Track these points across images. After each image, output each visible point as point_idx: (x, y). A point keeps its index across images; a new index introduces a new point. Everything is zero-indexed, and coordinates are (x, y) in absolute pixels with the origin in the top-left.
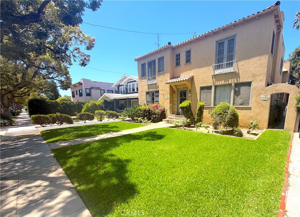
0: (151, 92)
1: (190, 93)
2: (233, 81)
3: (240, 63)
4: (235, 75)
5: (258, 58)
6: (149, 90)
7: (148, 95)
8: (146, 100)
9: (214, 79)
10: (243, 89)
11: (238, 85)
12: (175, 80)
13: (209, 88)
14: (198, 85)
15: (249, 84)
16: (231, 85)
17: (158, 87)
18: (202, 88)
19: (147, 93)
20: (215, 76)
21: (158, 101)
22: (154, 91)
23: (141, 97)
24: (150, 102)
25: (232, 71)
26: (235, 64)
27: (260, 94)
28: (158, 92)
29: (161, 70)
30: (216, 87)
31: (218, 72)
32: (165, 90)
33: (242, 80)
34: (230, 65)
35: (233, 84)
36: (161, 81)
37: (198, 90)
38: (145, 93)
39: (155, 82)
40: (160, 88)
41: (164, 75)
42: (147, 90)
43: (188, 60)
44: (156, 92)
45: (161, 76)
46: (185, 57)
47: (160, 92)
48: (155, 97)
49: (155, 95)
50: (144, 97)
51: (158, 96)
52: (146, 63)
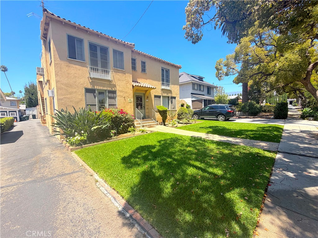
0: (98, 90)
1: (147, 99)
2: (169, 95)
3: (172, 86)
4: (170, 91)
5: (177, 86)
6: (94, 86)
7: (90, 95)
8: (86, 103)
9: (162, 92)
10: (173, 100)
11: (172, 98)
12: (137, 84)
13: (159, 97)
14: (153, 93)
15: (175, 98)
16: (168, 97)
17: (115, 86)
18: (156, 96)
19: (88, 91)
20: (162, 89)
21: (116, 105)
22: (106, 91)
23: (68, 96)
24: (95, 105)
25: (169, 89)
26: (170, 86)
27: (178, 103)
28: (114, 92)
29: (119, 67)
30: (162, 96)
31: (164, 87)
32: (126, 92)
33: (174, 95)
34: (168, 85)
35: (170, 97)
36: (119, 80)
37: (153, 97)
38: (84, 91)
39: (109, 77)
40: (118, 88)
41: (125, 74)
42: (90, 87)
43: (144, 70)
44: (110, 92)
45: (120, 74)
46: (141, 65)
47: (118, 93)
48: (107, 98)
49: (109, 96)
50: (80, 97)
51: (114, 98)
52: (82, 40)
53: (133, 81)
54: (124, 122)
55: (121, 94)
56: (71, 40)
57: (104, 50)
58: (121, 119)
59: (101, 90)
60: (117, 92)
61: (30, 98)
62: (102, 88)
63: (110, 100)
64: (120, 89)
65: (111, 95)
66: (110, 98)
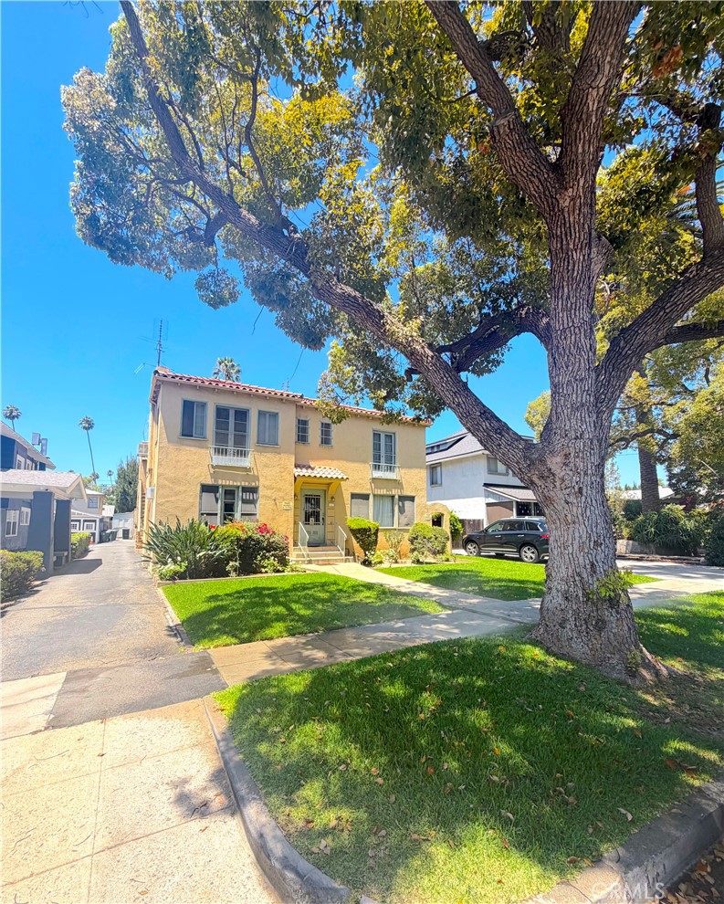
0: (223, 486)
1: (332, 502)
2: (396, 492)
3: (403, 471)
4: (397, 483)
5: (419, 470)
6: (216, 480)
7: (209, 497)
8: (200, 510)
9: (372, 485)
10: (407, 504)
11: (403, 498)
12: (304, 472)
13: (366, 497)
14: (347, 490)
15: (412, 499)
16: (393, 497)
17: (256, 478)
18: (354, 496)
19: (206, 489)
20: (374, 480)
21: (255, 515)
22: (238, 487)
23: (173, 499)
24: (216, 514)
25: (395, 478)
26: (397, 470)
27: (423, 513)
28: (254, 490)
29: (268, 441)
30: (374, 496)
31: (377, 474)
32: (279, 490)
33: (407, 493)
34: (391, 469)
35: (397, 497)
36: (266, 466)
37: (347, 497)
38: (199, 488)
39: (246, 462)
40: (262, 483)
41: (279, 454)
42: (209, 481)
43: (326, 440)
44: (245, 490)
45: (269, 455)
46: (320, 432)
47: (261, 492)
48: (240, 502)
49: (244, 497)
50: (191, 500)
51: (253, 502)
52: (205, 404)
53: (296, 466)
54: (264, 549)
55: (269, 493)
56: (188, 407)
57: (242, 415)
58: (258, 542)
59: (229, 486)
60: (260, 489)
61: (125, 490)
62: (231, 483)
63: (245, 505)
64: (267, 483)
65: (248, 496)
66: (244, 502)
